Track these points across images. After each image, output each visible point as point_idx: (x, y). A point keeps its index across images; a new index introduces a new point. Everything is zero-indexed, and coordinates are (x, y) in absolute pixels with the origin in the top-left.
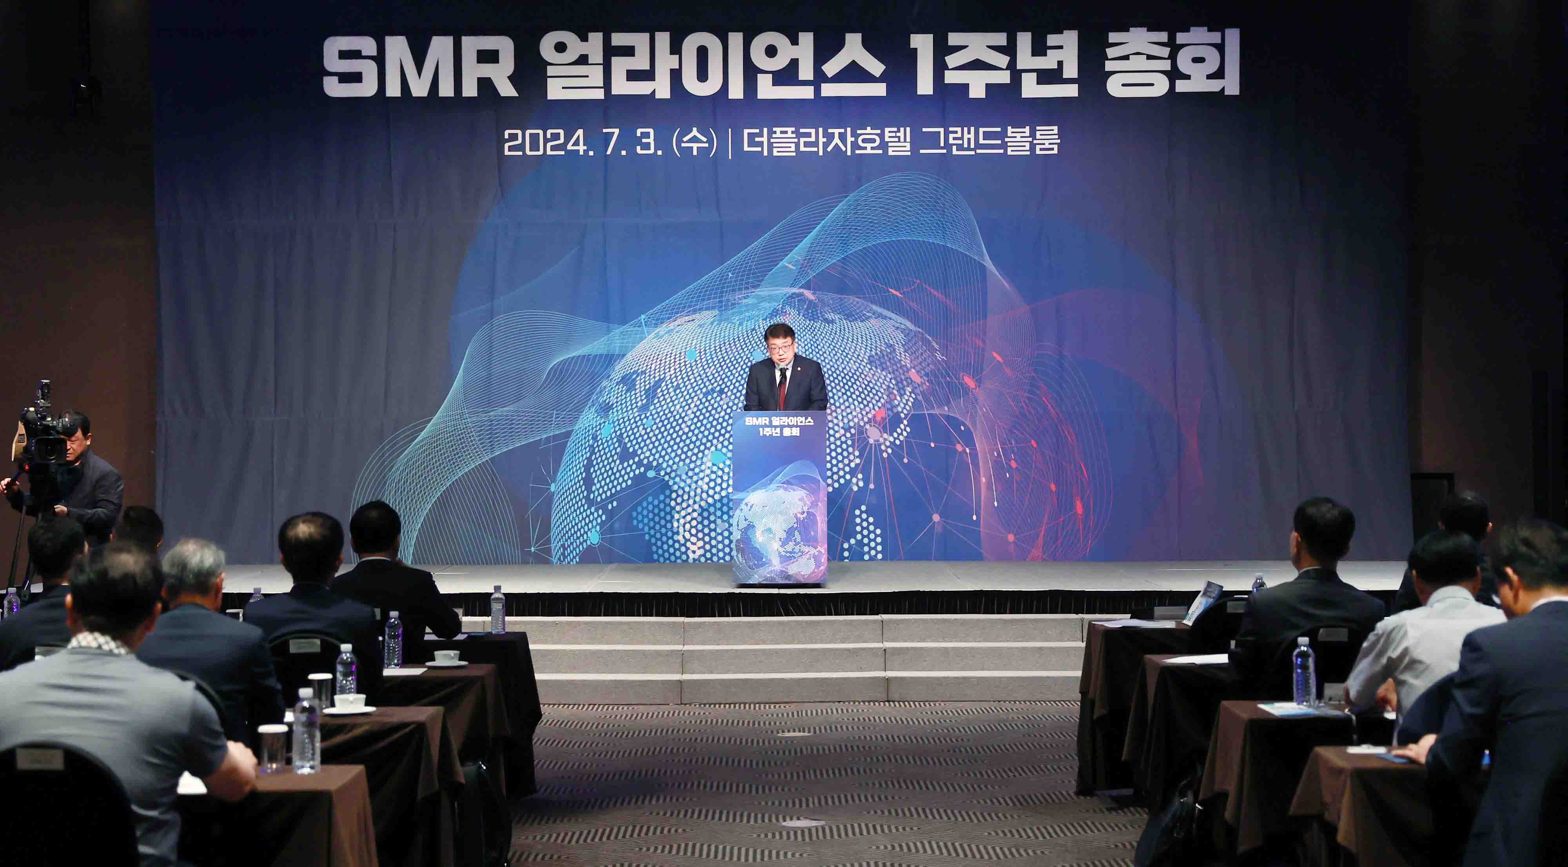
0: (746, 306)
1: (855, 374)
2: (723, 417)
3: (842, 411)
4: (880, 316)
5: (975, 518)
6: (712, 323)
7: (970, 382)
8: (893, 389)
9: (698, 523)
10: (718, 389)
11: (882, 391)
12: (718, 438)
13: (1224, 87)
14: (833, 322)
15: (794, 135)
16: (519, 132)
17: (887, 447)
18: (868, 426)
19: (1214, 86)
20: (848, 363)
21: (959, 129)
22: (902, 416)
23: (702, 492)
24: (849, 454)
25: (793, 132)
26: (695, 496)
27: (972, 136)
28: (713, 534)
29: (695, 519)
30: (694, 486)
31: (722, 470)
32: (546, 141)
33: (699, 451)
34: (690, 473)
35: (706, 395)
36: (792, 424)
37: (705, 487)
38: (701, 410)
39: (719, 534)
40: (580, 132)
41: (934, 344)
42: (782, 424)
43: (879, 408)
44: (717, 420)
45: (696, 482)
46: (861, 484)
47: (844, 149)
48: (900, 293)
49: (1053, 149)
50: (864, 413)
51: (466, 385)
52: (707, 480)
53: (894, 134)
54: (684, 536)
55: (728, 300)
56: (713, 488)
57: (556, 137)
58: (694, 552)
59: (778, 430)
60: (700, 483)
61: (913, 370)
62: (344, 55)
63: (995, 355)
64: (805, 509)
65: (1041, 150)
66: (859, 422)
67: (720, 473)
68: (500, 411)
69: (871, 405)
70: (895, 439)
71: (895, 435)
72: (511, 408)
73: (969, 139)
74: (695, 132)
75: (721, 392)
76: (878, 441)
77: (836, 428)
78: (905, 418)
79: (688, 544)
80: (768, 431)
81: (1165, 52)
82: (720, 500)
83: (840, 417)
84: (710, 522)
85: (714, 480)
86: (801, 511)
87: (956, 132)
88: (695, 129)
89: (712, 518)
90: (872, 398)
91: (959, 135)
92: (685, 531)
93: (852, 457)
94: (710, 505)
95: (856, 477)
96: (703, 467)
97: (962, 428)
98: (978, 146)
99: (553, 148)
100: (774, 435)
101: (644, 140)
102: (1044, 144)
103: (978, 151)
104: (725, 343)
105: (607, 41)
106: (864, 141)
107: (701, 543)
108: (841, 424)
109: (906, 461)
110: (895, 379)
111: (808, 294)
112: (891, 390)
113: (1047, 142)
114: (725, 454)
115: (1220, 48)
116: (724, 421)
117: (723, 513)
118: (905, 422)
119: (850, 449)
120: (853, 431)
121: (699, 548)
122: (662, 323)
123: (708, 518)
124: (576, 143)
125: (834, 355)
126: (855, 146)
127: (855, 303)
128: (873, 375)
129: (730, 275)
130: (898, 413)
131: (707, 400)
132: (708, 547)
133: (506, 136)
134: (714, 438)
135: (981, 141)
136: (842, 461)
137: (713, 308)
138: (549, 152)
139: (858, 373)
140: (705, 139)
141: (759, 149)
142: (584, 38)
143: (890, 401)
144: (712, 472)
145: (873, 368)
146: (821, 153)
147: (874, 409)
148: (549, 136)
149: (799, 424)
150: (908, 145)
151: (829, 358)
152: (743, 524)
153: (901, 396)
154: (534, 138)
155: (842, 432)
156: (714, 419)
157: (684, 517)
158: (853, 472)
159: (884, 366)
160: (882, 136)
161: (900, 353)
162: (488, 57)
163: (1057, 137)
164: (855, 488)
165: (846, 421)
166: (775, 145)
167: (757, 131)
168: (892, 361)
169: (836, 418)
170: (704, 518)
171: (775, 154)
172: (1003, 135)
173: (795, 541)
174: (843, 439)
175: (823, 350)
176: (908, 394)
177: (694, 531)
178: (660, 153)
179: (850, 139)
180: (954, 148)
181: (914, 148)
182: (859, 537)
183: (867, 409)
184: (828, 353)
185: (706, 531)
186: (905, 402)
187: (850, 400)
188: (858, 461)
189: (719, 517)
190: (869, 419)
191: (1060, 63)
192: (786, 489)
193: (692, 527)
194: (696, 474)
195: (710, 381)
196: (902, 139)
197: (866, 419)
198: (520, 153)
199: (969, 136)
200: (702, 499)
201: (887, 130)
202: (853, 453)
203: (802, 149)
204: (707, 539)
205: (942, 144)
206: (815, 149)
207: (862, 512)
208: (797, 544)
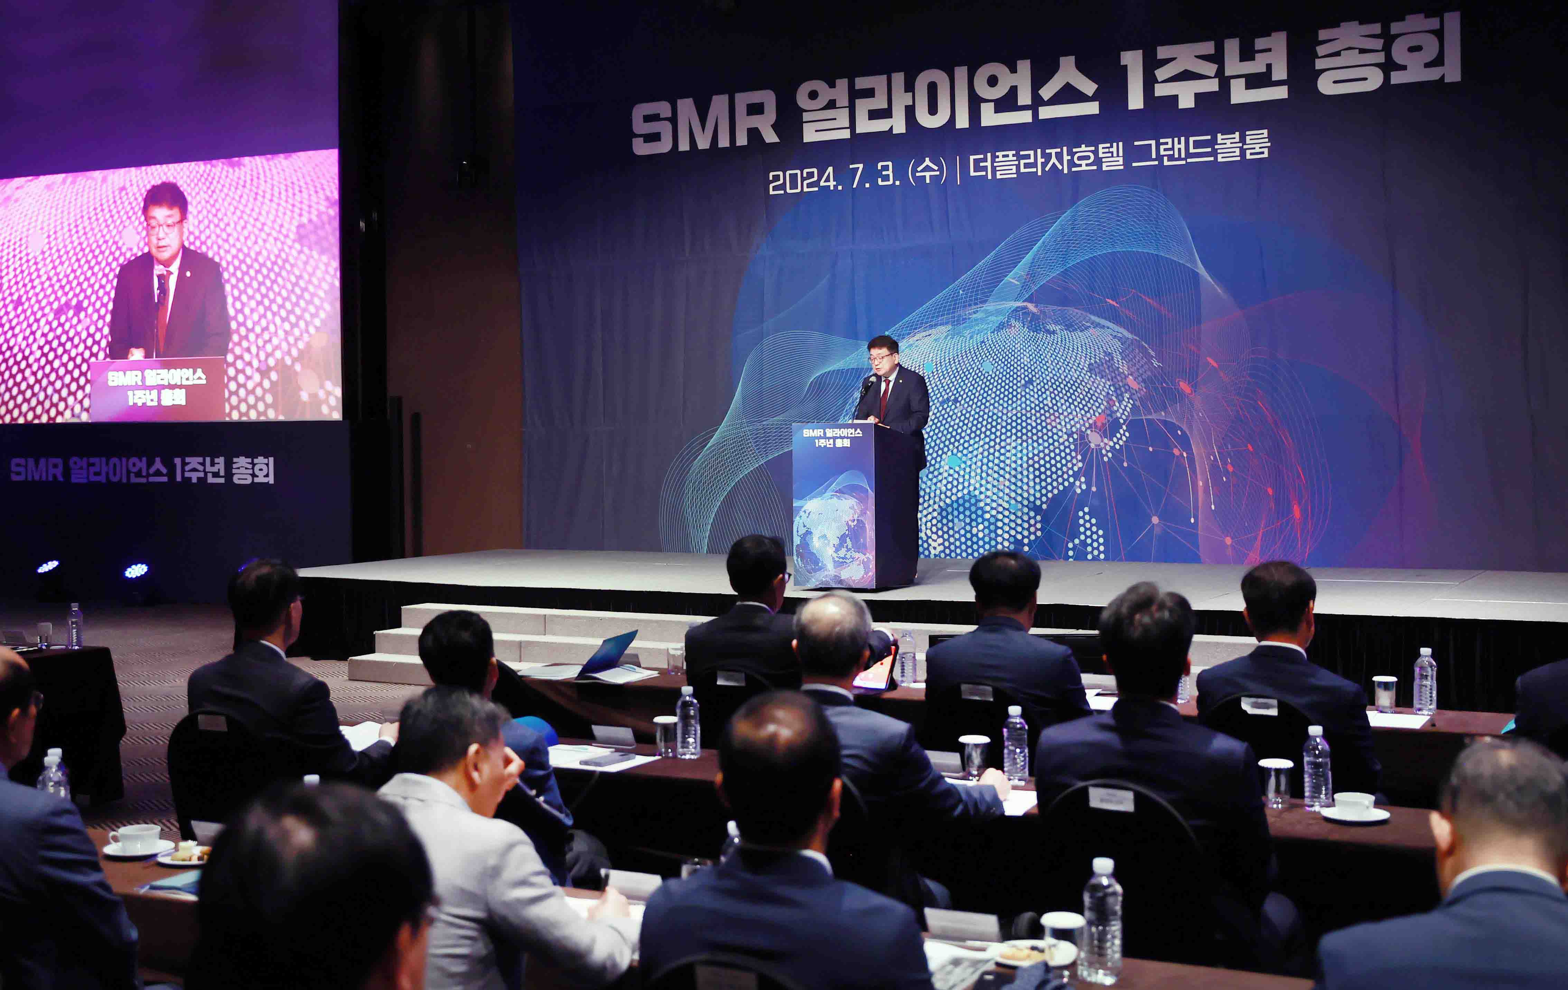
0: (976, 320)
1: (1076, 381)
2: (958, 424)
3: (1065, 417)
4: (1097, 325)
5: (1192, 520)
6: (946, 337)
7: (1184, 386)
8: (1112, 395)
9: (938, 522)
10: (953, 398)
11: (1102, 397)
12: (953, 444)
13: (1444, 74)
14: (1054, 332)
15: (1015, 158)
16: (781, 173)
17: (1108, 451)
18: (1089, 432)
19: (1433, 74)
20: (1069, 371)
21: (1169, 140)
22: (1121, 421)
23: (941, 493)
24: (1072, 458)
25: (1013, 155)
26: (935, 497)
27: (1182, 146)
28: (951, 532)
29: (935, 518)
30: (933, 488)
31: (958, 473)
32: (803, 179)
33: (938, 455)
34: (930, 476)
35: (942, 403)
36: (842, 435)
37: (944, 489)
38: (938, 418)
39: (956, 532)
40: (830, 170)
41: (1150, 351)
42: (835, 435)
43: (1099, 414)
44: (953, 426)
45: (935, 484)
46: (1084, 487)
47: (1060, 167)
48: (1117, 303)
49: (1263, 153)
50: (1085, 419)
51: (744, 398)
52: (944, 482)
53: (1107, 150)
54: (926, 534)
55: (960, 316)
56: (951, 490)
57: (811, 175)
58: (935, 548)
59: (831, 441)
60: (939, 485)
61: (1131, 377)
62: (648, 119)
63: (1210, 360)
64: (856, 517)
65: (1251, 154)
66: (1080, 428)
67: (956, 476)
68: (771, 421)
69: (1091, 411)
70: (1115, 443)
71: (1115, 440)
72: (780, 418)
73: (1179, 150)
74: (927, 162)
75: (956, 401)
76: (1099, 445)
77: (1060, 434)
78: (1124, 424)
79: (930, 541)
80: (822, 443)
81: (1378, 44)
82: (957, 501)
83: (1063, 423)
84: (949, 521)
85: (951, 483)
86: (852, 519)
87: (1167, 143)
88: (927, 159)
89: (950, 517)
90: (1093, 405)
91: (1170, 146)
92: (927, 529)
93: (1074, 461)
94: (948, 505)
95: (1080, 480)
96: (941, 470)
97: (1179, 432)
98: (1189, 155)
99: (809, 185)
100: (828, 446)
101: (884, 173)
102: (1254, 148)
103: (1189, 160)
104: (958, 355)
105: (851, 85)
106: (1079, 158)
107: (940, 541)
108: (1064, 430)
109: (1125, 464)
110: (1113, 385)
111: (1031, 307)
112: (1110, 396)
113: (1257, 146)
114: (960, 459)
115: (1439, 34)
116: (959, 427)
117: (959, 513)
118: (1124, 427)
119: (1073, 454)
120: (1075, 436)
121: (939, 545)
122: (903, 338)
123: (946, 517)
124: (828, 180)
125: (1056, 364)
126: (1071, 164)
127: (1074, 314)
128: (1093, 382)
129: (961, 292)
130: (1118, 419)
131: (943, 409)
132: (947, 544)
133: (771, 178)
134: (950, 443)
135: (1192, 150)
136: (1066, 465)
137: (947, 323)
138: (806, 190)
139: (1079, 381)
140: (936, 168)
141: (984, 173)
142: (832, 85)
143: (1110, 407)
144: (950, 475)
145: (1093, 375)
146: (1040, 173)
147: (1094, 415)
148: (805, 175)
149: (849, 435)
150: (1121, 159)
151: (1052, 367)
152: (802, 531)
153: (1120, 402)
154: (793, 177)
155: (1065, 437)
156: (950, 426)
157: (926, 516)
158: (1076, 476)
159: (1104, 374)
160: (1095, 153)
161: (1118, 361)
162: (756, 109)
163: (1267, 140)
164: (1079, 491)
165: (1068, 426)
166: (998, 168)
167: (982, 156)
168: (1111, 369)
169: (1060, 423)
170: (943, 517)
171: (999, 177)
172: (1213, 142)
173: (847, 547)
174: (1067, 444)
175: (1046, 360)
176: (1127, 400)
177: (934, 529)
178: (898, 183)
179: (1066, 158)
180: (1165, 159)
181: (1127, 162)
182: (1083, 537)
183: (1088, 415)
184: (1050, 362)
185: (945, 529)
186: (1123, 408)
187: (1073, 407)
188: (1080, 465)
189: (956, 517)
190: (1090, 425)
191: (1269, 66)
192: (839, 498)
193: (932, 525)
194: (935, 477)
195: (945, 390)
196: (1115, 155)
197: (1087, 425)
198: (782, 192)
199: (1179, 146)
200: (940, 499)
201: (1101, 146)
202: (1076, 457)
203: (1023, 170)
204: (946, 536)
205: (1154, 156)
206: (1034, 170)
207: (1085, 514)
208: (848, 550)
